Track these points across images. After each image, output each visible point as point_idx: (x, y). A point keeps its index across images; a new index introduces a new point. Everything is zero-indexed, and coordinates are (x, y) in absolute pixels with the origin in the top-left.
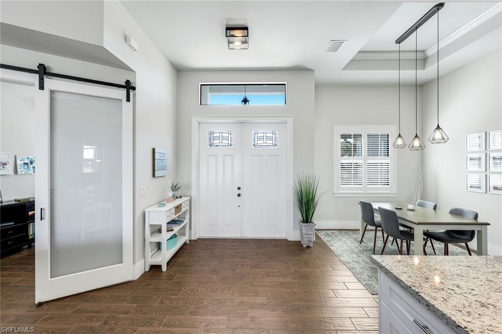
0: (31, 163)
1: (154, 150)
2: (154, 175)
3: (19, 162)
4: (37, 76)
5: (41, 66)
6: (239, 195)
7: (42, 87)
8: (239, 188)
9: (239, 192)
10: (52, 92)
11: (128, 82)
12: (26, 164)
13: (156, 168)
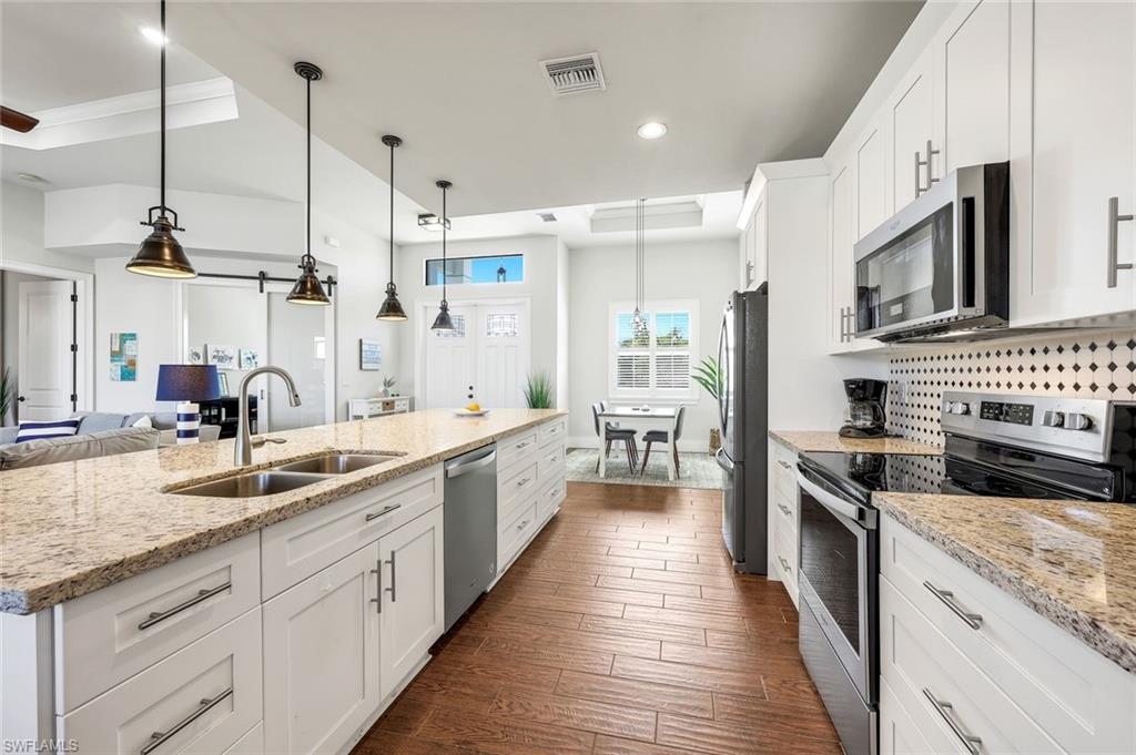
0: (254, 357)
1: (361, 341)
2: (361, 368)
3: (243, 357)
4: (258, 282)
5: (262, 274)
6: (471, 396)
7: (262, 291)
8: (471, 388)
9: (471, 392)
10: (269, 294)
11: (329, 277)
12: (249, 358)
13: (364, 360)
